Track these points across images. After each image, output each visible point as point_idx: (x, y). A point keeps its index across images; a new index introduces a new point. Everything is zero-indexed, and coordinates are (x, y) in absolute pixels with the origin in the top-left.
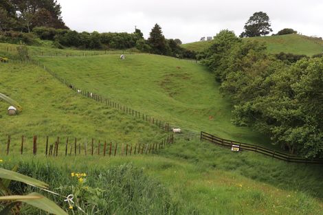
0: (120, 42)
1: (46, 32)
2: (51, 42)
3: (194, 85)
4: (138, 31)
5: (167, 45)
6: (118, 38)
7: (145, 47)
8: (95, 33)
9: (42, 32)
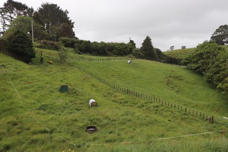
0: (120, 50)
1: (69, 41)
2: (73, 49)
3: (188, 85)
4: (132, 42)
5: (156, 52)
6: (120, 47)
7: (139, 54)
8: (102, 43)
9: (65, 41)
